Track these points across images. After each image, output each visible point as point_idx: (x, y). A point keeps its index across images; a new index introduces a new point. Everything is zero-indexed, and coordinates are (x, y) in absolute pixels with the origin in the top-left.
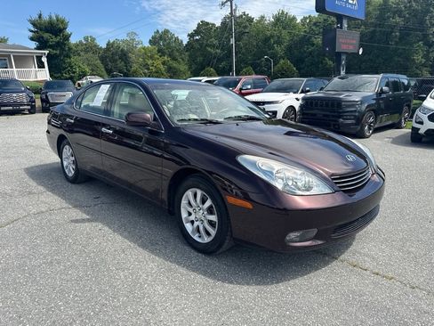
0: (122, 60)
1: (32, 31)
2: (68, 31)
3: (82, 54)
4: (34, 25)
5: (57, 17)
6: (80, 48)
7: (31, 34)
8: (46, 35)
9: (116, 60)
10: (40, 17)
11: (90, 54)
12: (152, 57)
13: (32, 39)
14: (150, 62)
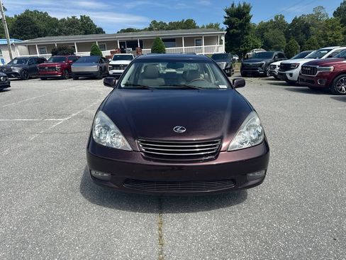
0: (304, 33)
1: (225, 17)
2: (250, 14)
3: (270, 30)
4: (228, 12)
5: (244, 4)
6: (269, 26)
7: (224, 20)
8: (234, 19)
9: (298, 34)
10: (233, 6)
11: (277, 30)
12: (332, 29)
13: (225, 23)
14: (329, 33)
